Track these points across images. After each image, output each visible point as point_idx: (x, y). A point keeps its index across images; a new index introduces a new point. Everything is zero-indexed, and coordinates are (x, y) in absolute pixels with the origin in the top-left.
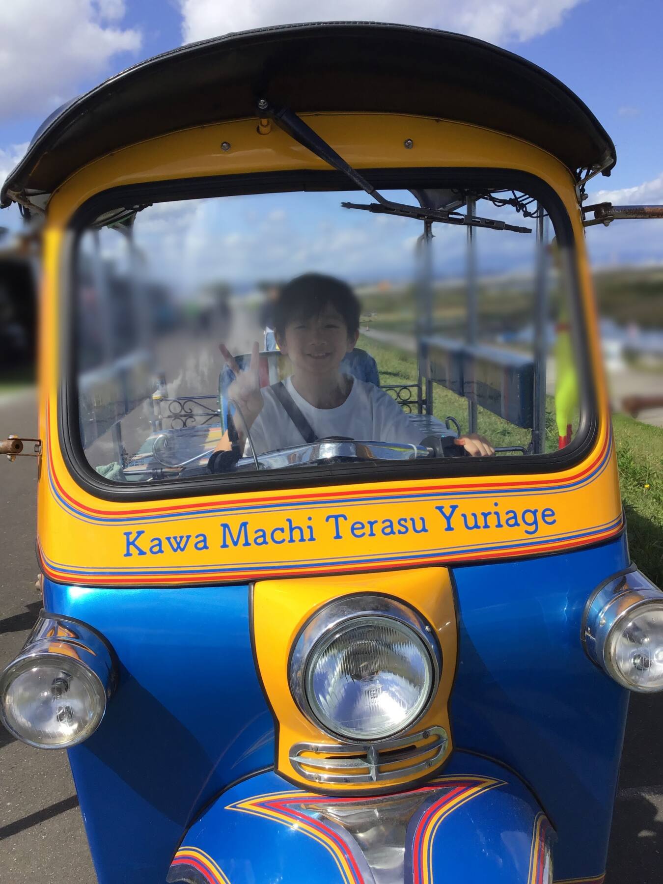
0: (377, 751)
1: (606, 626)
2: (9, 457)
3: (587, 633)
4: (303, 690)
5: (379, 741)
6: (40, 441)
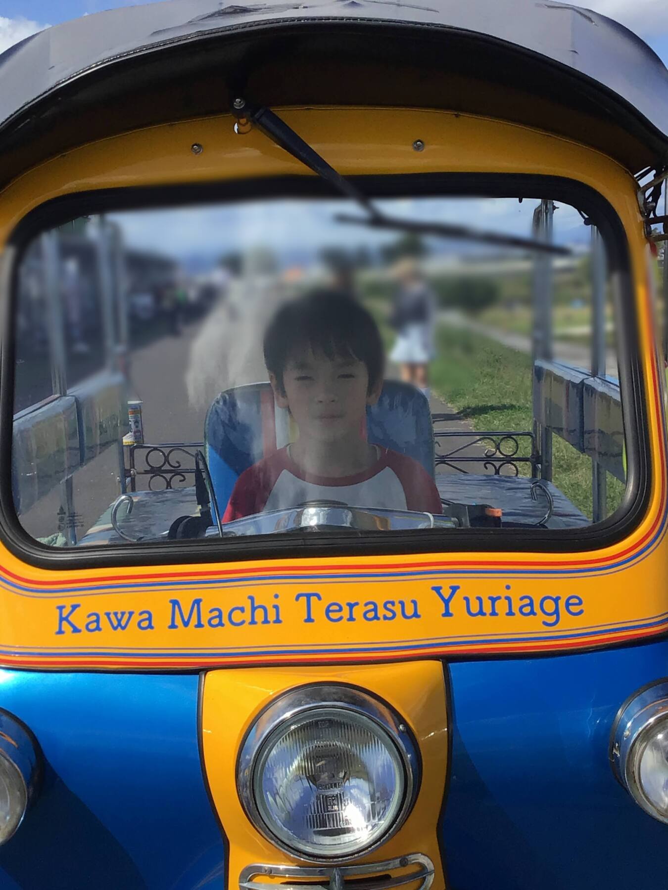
0: (342, 877)
1: (629, 738)
3: (614, 751)
4: (250, 793)
5: (340, 859)
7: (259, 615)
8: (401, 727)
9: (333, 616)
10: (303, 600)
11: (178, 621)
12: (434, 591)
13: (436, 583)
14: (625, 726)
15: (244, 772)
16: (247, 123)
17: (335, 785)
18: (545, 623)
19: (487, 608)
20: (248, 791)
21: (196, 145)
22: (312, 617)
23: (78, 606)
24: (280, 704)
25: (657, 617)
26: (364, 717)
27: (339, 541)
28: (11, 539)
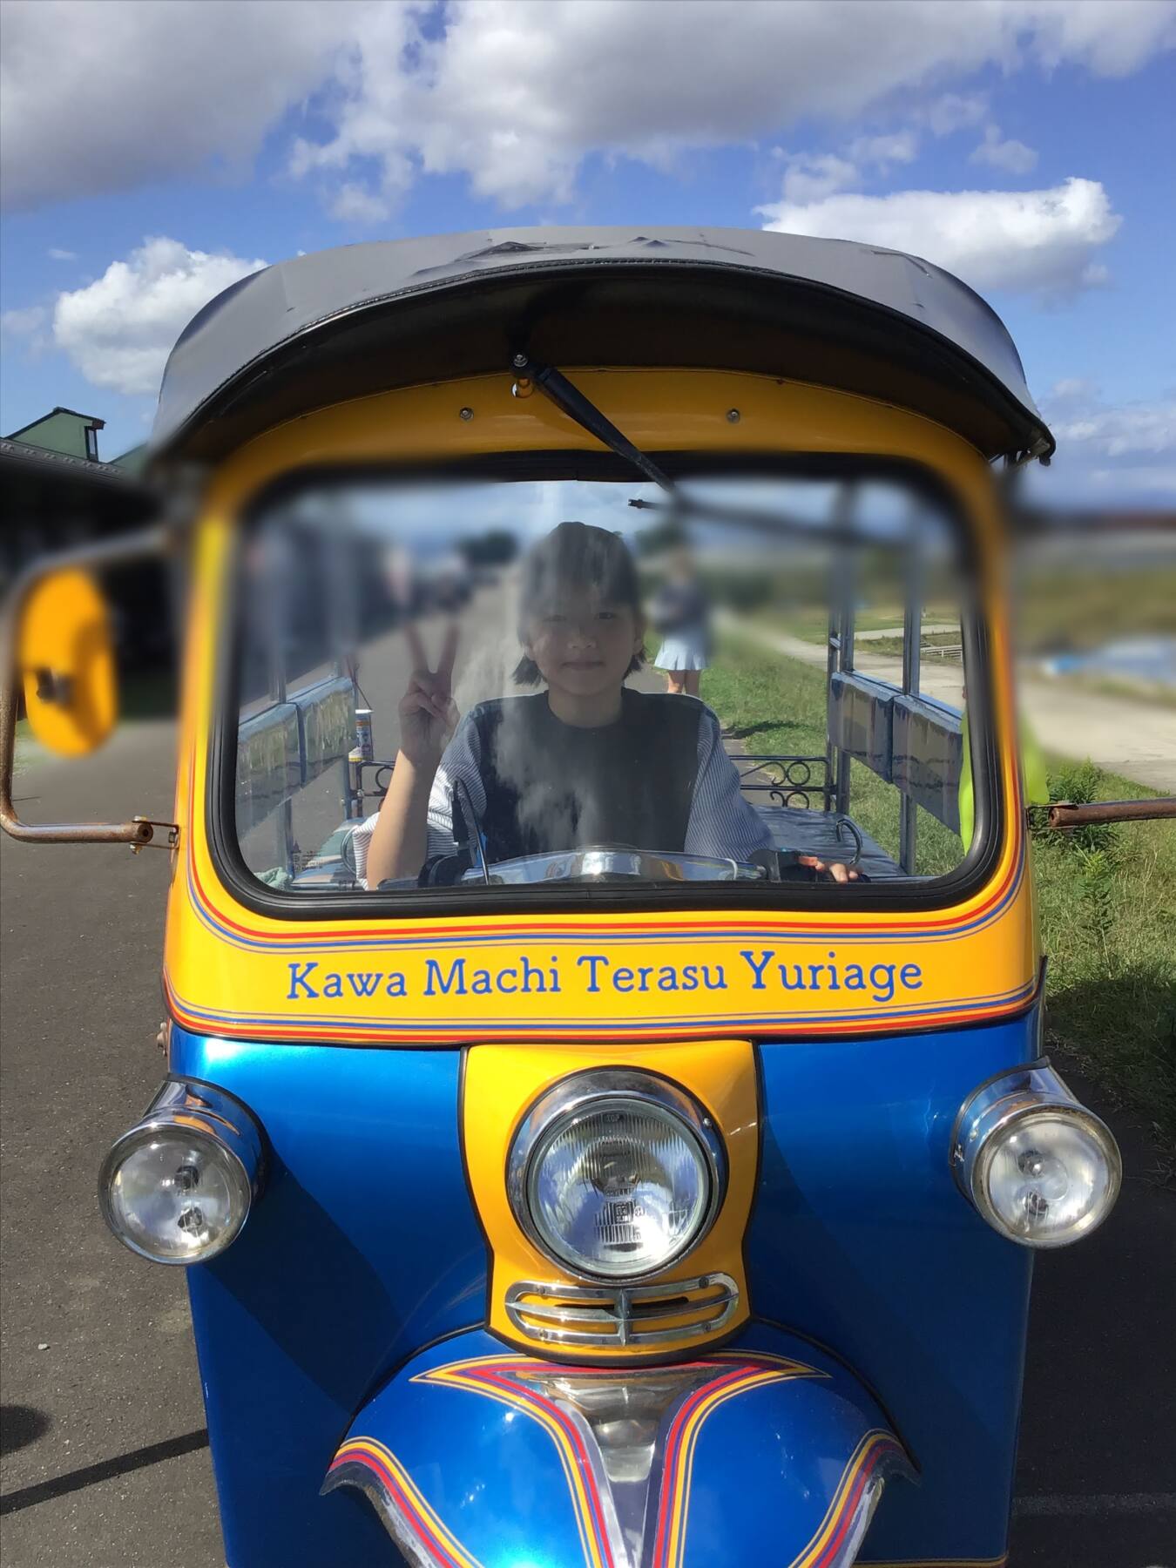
0: (629, 1300)
1: (977, 1140)
2: (132, 847)
3: (956, 1154)
4: (523, 1196)
5: (629, 1280)
6: (177, 827)
7: (534, 980)
8: (706, 1122)
9: (622, 984)
10: (587, 963)
11: (436, 986)
12: (743, 957)
13: (747, 948)
14: (970, 1126)
15: (516, 1172)
16: (529, 384)
17: (626, 1190)
18: (877, 998)
19: (807, 979)
20: (521, 1195)
21: (466, 409)
22: (597, 985)
23: (316, 965)
24: (560, 1091)
25: (1007, 993)
26: (662, 1110)
27: (628, 894)
28: (234, 882)
